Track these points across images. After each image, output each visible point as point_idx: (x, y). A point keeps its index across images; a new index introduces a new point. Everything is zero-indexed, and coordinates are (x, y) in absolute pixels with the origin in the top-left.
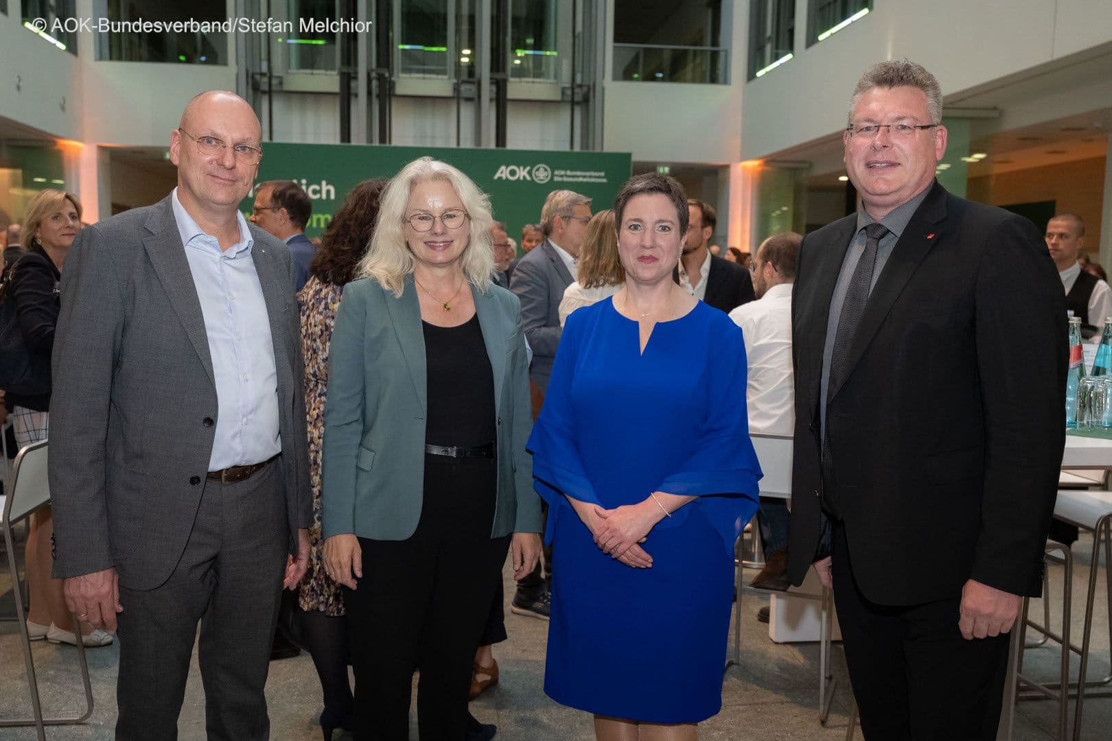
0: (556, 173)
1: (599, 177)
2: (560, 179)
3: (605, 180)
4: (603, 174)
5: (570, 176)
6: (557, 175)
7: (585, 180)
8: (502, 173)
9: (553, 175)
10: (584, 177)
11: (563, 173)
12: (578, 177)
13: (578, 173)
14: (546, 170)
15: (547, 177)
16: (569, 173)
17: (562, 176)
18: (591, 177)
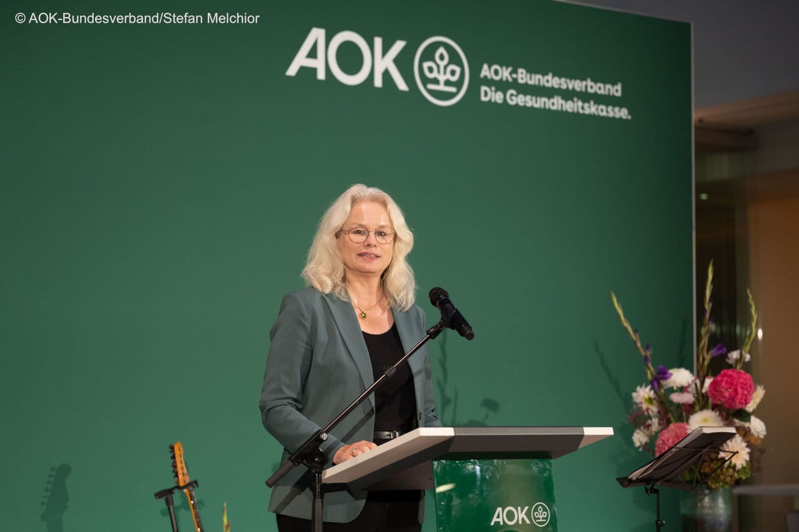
0: (486, 71)
1: (599, 99)
2: (498, 97)
3: (623, 113)
4: (616, 90)
5: (524, 89)
6: (489, 82)
7: (570, 106)
8: (313, 54)
9: (477, 81)
10: (568, 95)
11: (505, 74)
12: (550, 93)
13: (551, 81)
14: (454, 59)
15: (459, 84)
16: (523, 76)
17: (502, 86)
18: (585, 97)
